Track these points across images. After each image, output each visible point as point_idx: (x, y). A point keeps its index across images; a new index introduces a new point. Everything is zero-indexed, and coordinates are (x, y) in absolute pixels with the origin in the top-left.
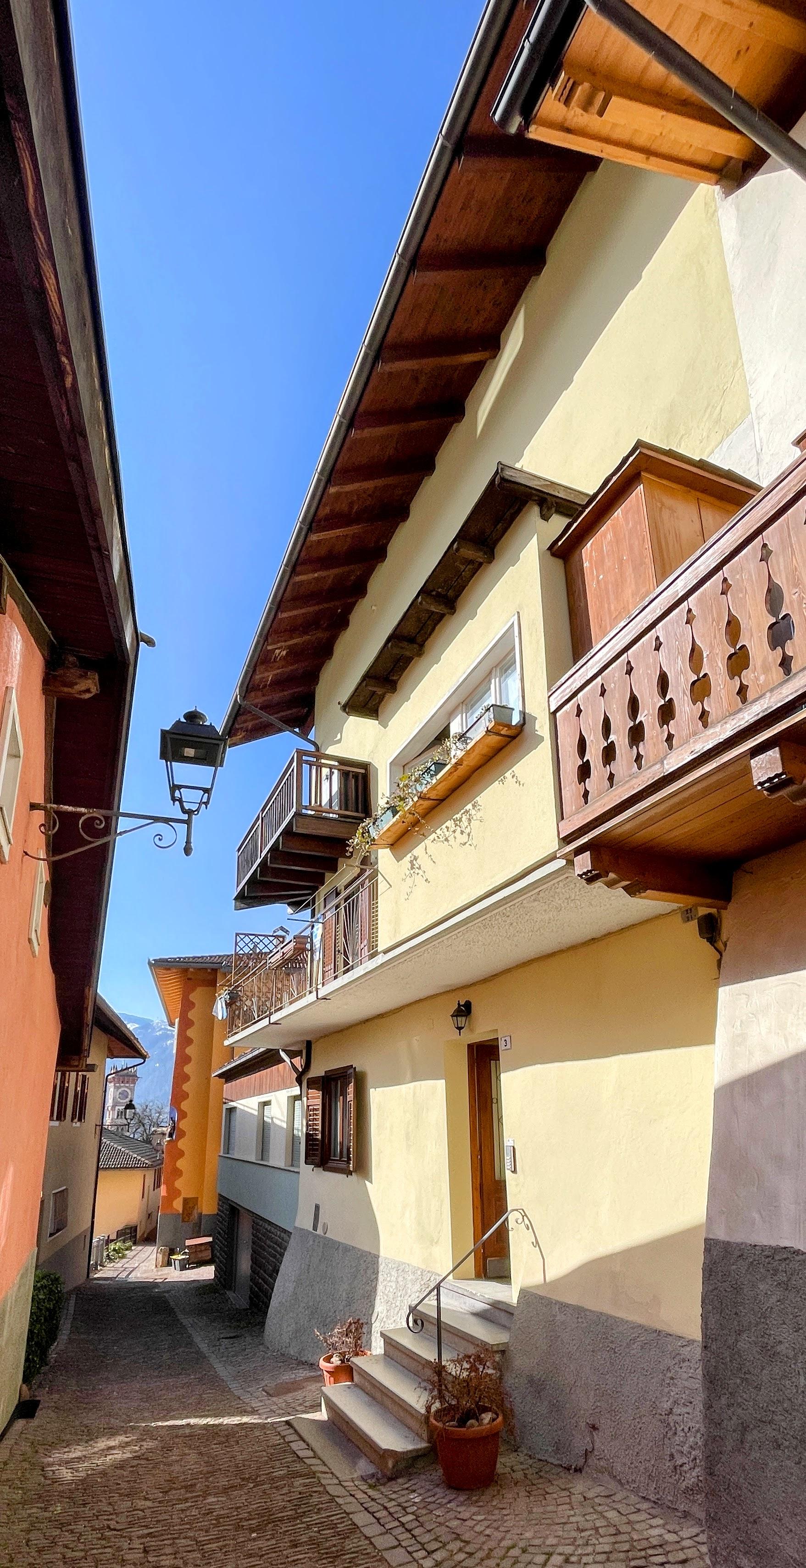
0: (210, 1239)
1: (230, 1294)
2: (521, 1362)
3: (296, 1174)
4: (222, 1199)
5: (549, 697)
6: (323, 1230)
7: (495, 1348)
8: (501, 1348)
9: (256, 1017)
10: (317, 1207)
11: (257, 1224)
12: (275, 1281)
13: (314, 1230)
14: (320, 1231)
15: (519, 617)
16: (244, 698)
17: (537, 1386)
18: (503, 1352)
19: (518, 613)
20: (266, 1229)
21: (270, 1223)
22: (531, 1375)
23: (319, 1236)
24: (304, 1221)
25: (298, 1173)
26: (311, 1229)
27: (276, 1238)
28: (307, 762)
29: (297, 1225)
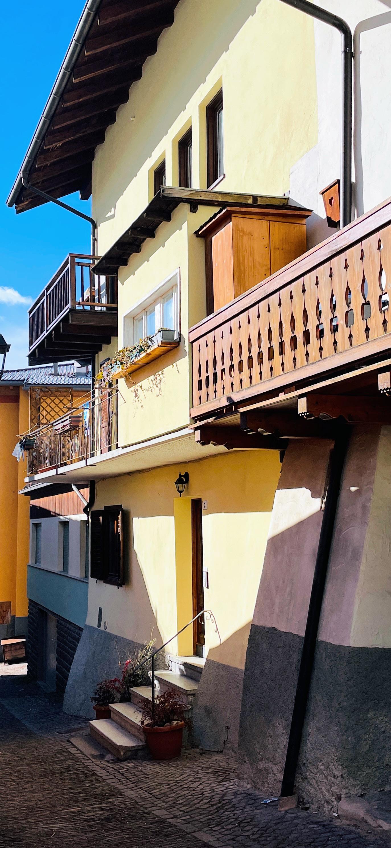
0: (25, 640)
1: (41, 683)
2: (202, 700)
3: (87, 584)
4: (32, 604)
5: (189, 333)
6: (104, 626)
7: (189, 693)
8: (193, 692)
9: (48, 465)
10: (100, 610)
11: (61, 624)
12: (71, 665)
13: (98, 627)
14: (102, 628)
15: (180, 271)
16: (27, 180)
17: (208, 712)
18: (194, 695)
19: (180, 268)
20: (67, 628)
21: (71, 623)
22: (206, 706)
23: (101, 631)
24: (92, 621)
25: (88, 583)
26: (96, 626)
27: (75, 634)
28: (79, 264)
29: (86, 623)
